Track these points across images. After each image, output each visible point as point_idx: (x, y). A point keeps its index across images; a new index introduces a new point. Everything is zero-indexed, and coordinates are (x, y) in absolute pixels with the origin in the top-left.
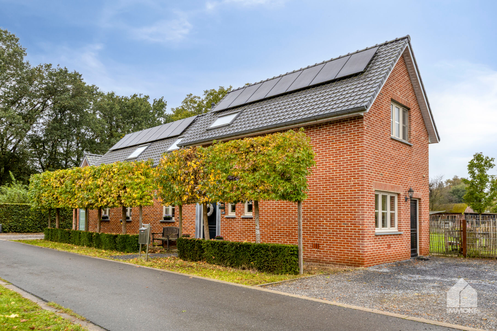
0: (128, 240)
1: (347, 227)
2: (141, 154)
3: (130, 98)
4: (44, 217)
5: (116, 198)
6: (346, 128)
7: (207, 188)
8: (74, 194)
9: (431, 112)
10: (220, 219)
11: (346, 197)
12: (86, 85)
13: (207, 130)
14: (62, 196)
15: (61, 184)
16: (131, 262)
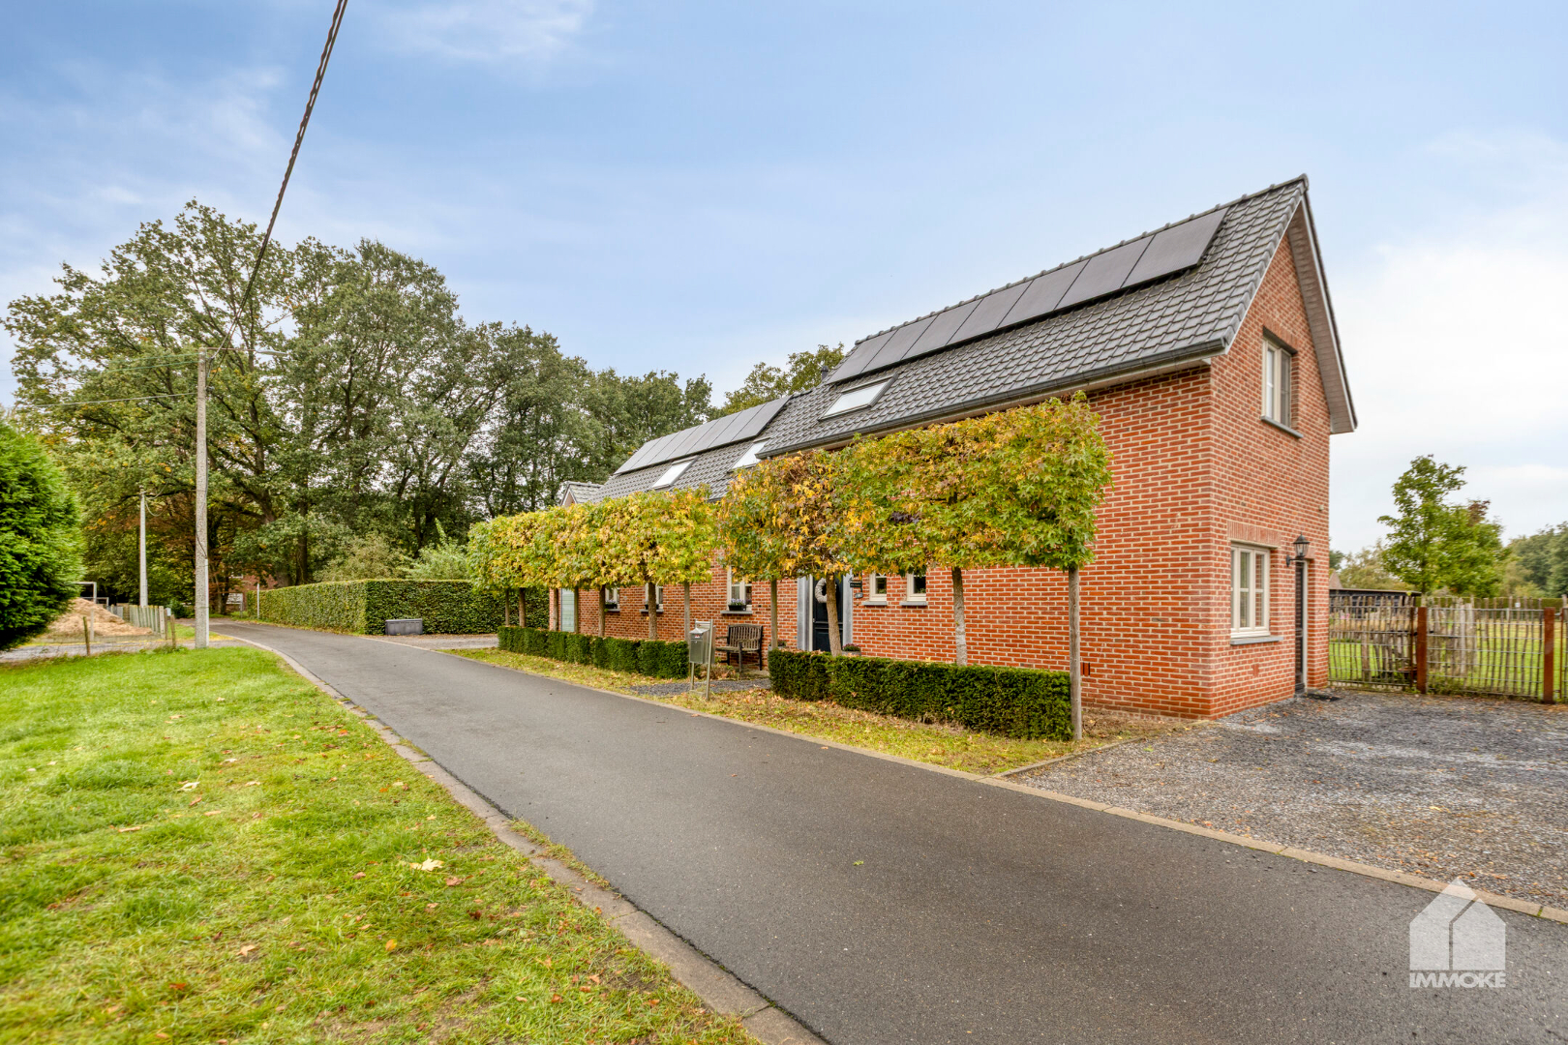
0: (662, 653)
1: (1163, 626)
2: (678, 479)
3: (643, 379)
4: (497, 605)
5: (637, 568)
6: (1163, 396)
7: (841, 542)
8: (552, 561)
9: (1341, 360)
10: (852, 609)
11: (1161, 558)
12: (563, 358)
13: (820, 421)
14: (530, 564)
15: (527, 540)
16: (675, 703)
